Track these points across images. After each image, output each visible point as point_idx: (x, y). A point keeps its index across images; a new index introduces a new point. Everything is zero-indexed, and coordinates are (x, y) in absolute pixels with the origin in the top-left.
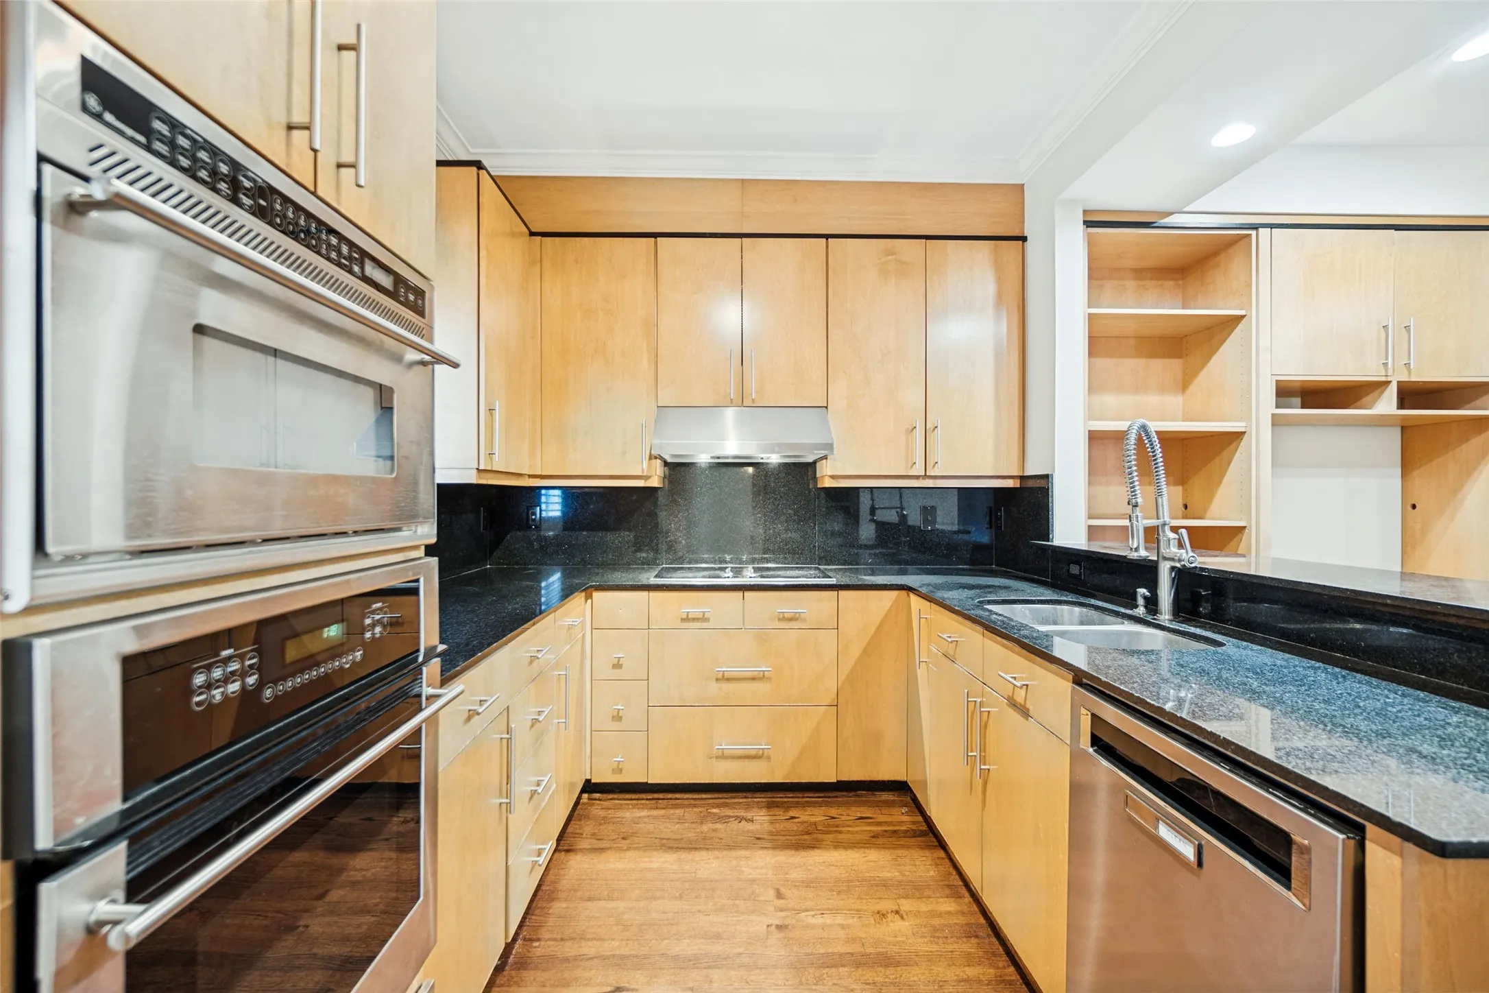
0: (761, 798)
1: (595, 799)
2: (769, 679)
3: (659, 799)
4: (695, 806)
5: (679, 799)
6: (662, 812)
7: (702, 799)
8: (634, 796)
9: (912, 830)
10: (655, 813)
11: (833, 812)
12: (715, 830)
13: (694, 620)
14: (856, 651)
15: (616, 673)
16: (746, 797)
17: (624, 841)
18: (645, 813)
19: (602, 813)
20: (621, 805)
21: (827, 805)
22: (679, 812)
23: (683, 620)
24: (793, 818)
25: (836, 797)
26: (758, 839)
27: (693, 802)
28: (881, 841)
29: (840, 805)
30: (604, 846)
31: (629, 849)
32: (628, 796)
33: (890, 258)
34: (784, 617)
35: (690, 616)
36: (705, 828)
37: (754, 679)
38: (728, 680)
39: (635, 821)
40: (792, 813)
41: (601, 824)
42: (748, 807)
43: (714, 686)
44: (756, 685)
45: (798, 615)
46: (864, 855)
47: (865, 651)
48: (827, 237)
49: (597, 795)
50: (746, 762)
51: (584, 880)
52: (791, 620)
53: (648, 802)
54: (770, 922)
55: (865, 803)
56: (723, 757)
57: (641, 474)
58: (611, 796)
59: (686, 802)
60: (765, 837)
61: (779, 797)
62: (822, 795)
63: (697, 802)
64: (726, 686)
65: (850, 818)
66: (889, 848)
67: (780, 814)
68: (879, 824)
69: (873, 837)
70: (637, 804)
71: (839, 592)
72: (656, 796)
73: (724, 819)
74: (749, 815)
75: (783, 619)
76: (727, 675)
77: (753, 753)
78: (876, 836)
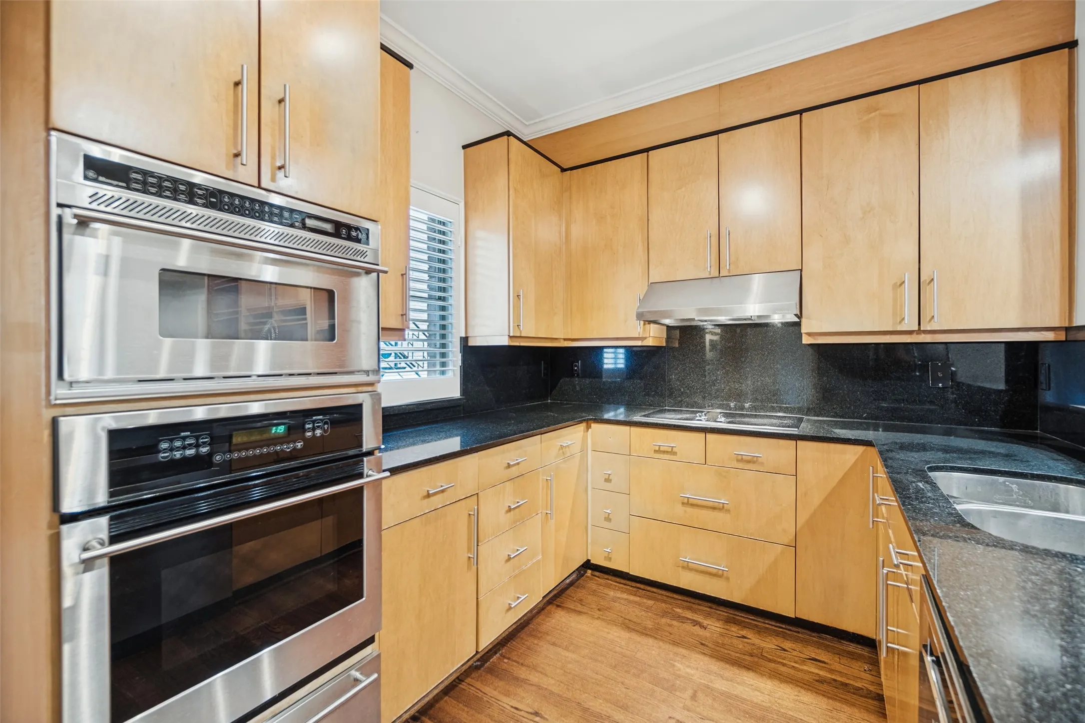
0: (724, 612)
1: (596, 576)
2: (728, 511)
3: (640, 588)
4: (665, 602)
5: (655, 593)
6: (637, 599)
7: (673, 598)
8: (622, 581)
9: (868, 690)
10: (632, 598)
11: (787, 645)
12: (670, 625)
13: (664, 452)
14: (816, 499)
15: (608, 486)
16: (710, 608)
17: (598, 612)
18: (625, 596)
19: (594, 587)
20: (611, 584)
21: (785, 637)
22: (650, 602)
23: (655, 451)
24: (744, 637)
25: (798, 632)
26: (702, 644)
27: (665, 598)
28: (825, 687)
29: (796, 640)
30: (583, 610)
31: (598, 618)
32: (618, 580)
33: (873, 115)
34: (742, 459)
35: (661, 449)
36: (664, 620)
37: (714, 508)
38: (693, 505)
39: (614, 600)
40: (744, 632)
41: (590, 594)
42: (708, 615)
43: (680, 510)
44: (716, 514)
45: (755, 459)
46: (796, 693)
47: (827, 501)
48: (800, 112)
49: (597, 574)
50: (707, 578)
51: (558, 629)
52: (749, 462)
53: (631, 588)
54: (674, 715)
55: (827, 648)
56: (687, 567)
57: (638, 336)
58: (606, 576)
59: (660, 597)
60: (710, 645)
61: (740, 616)
62: (784, 626)
63: (669, 600)
64: (689, 510)
65: (802, 655)
66: (829, 698)
67: (734, 629)
68: (832, 671)
69: (817, 681)
70: (622, 588)
71: (798, 442)
72: (638, 585)
73: (682, 619)
74: (705, 622)
75: (741, 460)
76: (691, 501)
77: (715, 571)
78: (822, 681)
